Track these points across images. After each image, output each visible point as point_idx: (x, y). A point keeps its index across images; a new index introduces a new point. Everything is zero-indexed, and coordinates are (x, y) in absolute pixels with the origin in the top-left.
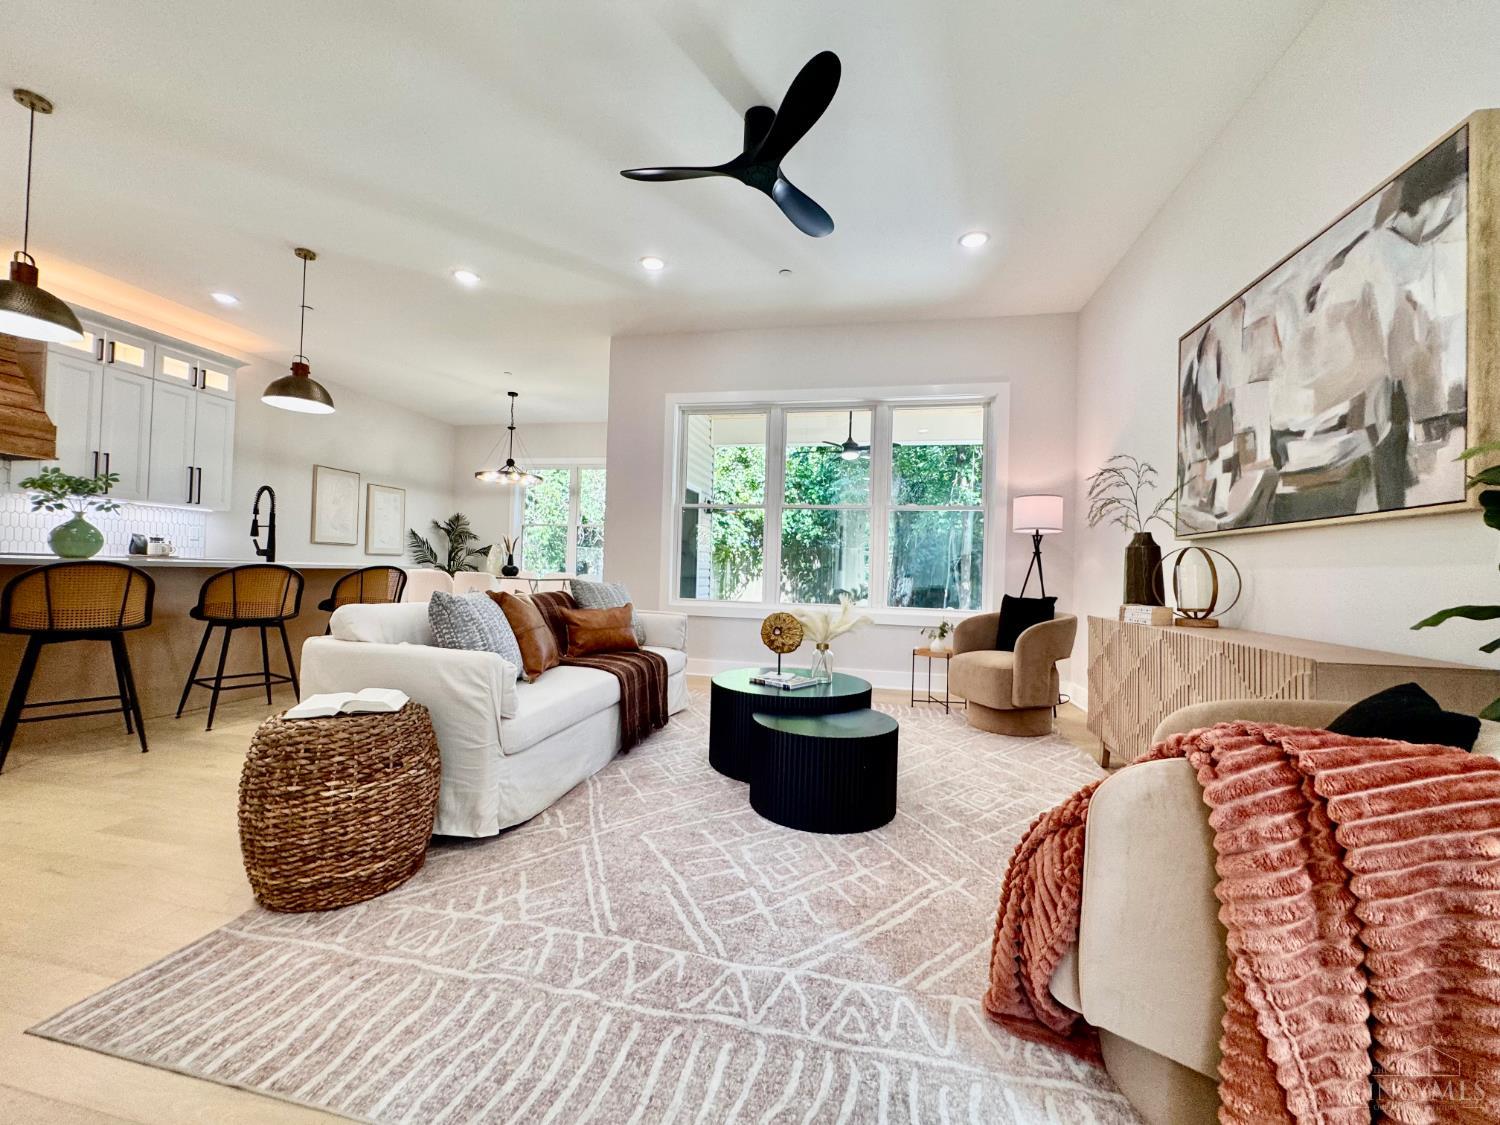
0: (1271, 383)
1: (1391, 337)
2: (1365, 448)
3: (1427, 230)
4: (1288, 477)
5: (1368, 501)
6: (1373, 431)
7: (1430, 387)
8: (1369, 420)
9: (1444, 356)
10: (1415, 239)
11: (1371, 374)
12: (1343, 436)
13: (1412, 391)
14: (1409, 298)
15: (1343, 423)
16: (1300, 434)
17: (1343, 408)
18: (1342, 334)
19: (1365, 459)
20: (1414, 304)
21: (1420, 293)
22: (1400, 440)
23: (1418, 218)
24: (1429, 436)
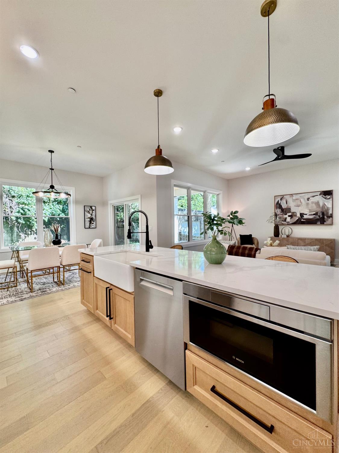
0: (300, 207)
1: (322, 207)
2: (318, 217)
3: (327, 198)
4: (303, 219)
5: (319, 223)
6: (319, 216)
7: (328, 213)
8: (319, 215)
9: (329, 211)
10: (325, 198)
11: (319, 210)
12: (314, 216)
13: (325, 213)
14: (325, 204)
15: (314, 214)
16: (306, 214)
17: (314, 213)
18: (314, 205)
19: (318, 219)
20: (325, 205)
21: (326, 204)
22: (323, 218)
23: (326, 197)
24: (327, 218)
